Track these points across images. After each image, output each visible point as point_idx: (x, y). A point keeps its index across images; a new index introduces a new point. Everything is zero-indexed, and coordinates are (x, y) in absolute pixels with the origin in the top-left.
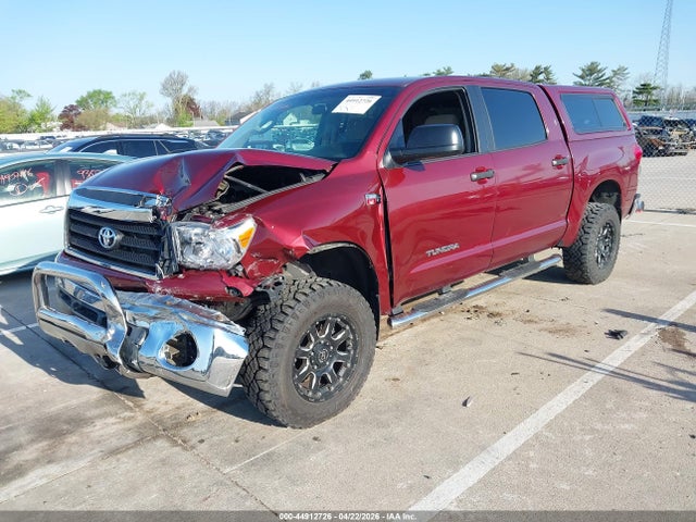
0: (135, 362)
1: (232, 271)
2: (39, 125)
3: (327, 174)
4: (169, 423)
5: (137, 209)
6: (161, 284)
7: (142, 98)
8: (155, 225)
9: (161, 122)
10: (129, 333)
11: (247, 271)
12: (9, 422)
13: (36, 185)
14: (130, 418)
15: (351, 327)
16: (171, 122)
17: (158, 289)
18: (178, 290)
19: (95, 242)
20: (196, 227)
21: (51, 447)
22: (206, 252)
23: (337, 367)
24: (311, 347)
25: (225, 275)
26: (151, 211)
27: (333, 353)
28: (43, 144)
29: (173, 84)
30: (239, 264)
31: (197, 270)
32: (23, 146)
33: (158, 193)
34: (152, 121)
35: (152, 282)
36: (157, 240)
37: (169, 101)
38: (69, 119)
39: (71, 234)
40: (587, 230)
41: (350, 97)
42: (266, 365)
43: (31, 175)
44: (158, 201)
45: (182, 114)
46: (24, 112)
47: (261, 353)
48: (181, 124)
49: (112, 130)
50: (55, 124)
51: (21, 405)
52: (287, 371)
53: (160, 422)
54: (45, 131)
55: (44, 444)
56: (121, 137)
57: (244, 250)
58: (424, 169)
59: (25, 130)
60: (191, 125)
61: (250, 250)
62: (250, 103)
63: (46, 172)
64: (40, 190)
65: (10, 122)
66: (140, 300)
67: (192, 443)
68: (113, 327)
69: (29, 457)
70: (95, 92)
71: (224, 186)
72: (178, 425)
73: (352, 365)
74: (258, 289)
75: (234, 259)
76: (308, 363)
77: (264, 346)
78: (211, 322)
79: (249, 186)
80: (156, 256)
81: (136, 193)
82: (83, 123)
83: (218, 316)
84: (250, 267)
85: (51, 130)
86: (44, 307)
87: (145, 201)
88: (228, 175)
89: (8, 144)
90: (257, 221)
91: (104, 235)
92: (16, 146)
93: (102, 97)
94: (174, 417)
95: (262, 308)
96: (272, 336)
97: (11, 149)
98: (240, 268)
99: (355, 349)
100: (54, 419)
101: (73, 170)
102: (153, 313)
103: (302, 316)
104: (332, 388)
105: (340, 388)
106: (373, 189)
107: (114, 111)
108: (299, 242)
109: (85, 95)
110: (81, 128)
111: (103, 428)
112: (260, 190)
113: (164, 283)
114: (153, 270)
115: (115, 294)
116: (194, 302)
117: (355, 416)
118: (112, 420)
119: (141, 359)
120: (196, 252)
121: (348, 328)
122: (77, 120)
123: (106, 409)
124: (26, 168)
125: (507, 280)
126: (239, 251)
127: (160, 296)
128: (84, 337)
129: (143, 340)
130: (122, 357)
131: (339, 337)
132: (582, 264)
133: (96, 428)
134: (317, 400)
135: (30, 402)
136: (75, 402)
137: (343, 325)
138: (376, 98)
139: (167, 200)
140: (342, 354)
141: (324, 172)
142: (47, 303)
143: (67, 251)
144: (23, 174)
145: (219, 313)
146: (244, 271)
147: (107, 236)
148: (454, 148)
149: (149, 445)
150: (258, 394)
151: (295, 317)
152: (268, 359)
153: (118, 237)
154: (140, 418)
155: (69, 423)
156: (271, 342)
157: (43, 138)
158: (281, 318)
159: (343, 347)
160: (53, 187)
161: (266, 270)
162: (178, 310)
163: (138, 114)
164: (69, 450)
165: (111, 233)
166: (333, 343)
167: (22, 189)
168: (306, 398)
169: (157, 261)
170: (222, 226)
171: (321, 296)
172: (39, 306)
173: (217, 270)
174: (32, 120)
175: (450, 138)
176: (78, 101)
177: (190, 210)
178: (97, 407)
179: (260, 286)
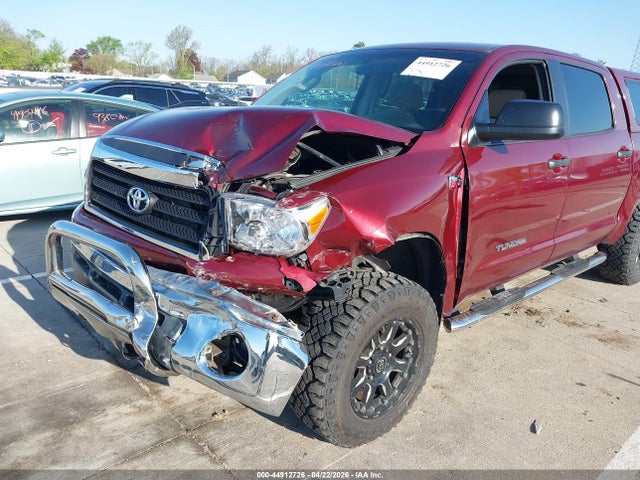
0: (166, 361)
1: (294, 260)
2: (51, 65)
3: (406, 149)
4: (192, 421)
5: (179, 171)
6: (204, 266)
7: (148, 48)
8: (201, 192)
9: (164, 72)
10: (161, 322)
11: (312, 262)
12: (8, 399)
13: (50, 124)
14: (147, 409)
15: (414, 332)
16: (172, 73)
17: (201, 272)
18: (225, 275)
19: (123, 202)
20: (255, 202)
21: (56, 440)
22: (263, 232)
23: (393, 376)
24: (371, 354)
25: (284, 264)
26: (197, 174)
27: (391, 361)
28: (54, 83)
29: (178, 38)
30: (304, 252)
31: (250, 253)
32: (35, 84)
33: (207, 154)
34: (156, 70)
35: (193, 262)
36: (203, 211)
37: (173, 53)
38: (79, 61)
39: (94, 189)
40: (632, 228)
41: (421, 59)
42: (324, 377)
43: (46, 113)
44: (206, 163)
45: (184, 67)
46: (38, 51)
47: (318, 362)
48: (183, 76)
49: (118, 75)
50: (65, 65)
51: (23, 376)
52: (346, 386)
53: (182, 417)
54: (55, 71)
55: (48, 434)
56: (134, 83)
57: (312, 237)
58: (506, 152)
59: (36, 68)
60: (192, 78)
61: (319, 237)
62: (247, 62)
63: (60, 112)
64: (54, 130)
65: (23, 59)
66: (177, 283)
67: (220, 453)
68: (141, 311)
69: (29, 453)
70: (105, 38)
71: (295, 154)
72: (202, 425)
73: (410, 376)
74: (323, 285)
75: (299, 246)
76: (365, 373)
77: (322, 354)
78: (267, 323)
79: (322, 156)
80: (200, 230)
81: (180, 151)
82: (91, 67)
83: (274, 316)
84: (316, 257)
85: (61, 71)
86: (57, 271)
87: (189, 161)
88: (303, 141)
89: (21, 81)
90: (332, 202)
91: (134, 197)
92: (28, 83)
93: (110, 44)
94: (197, 413)
95: (319, 303)
96: (334, 343)
97: (24, 86)
98: (304, 258)
99: (415, 358)
100: (58, 400)
101: (89, 113)
102: (192, 302)
103: (369, 321)
104: (386, 402)
105: (394, 400)
106: (454, 171)
107: (120, 58)
108: (379, 233)
109: (95, 40)
110: (89, 71)
111: (115, 419)
112: (332, 162)
113: (209, 266)
114: (196, 248)
115: (147, 271)
116: (244, 292)
117: (408, 435)
118: (125, 409)
119: (174, 357)
120: (251, 233)
121: (410, 332)
122: (85, 64)
123: (118, 392)
124: (41, 106)
125: (559, 279)
126: (306, 237)
127: (202, 281)
128: (105, 319)
129: (178, 334)
130: (150, 351)
131: (400, 343)
132: (622, 263)
133: (109, 418)
134: (371, 417)
135: (32, 374)
136: (83, 379)
137: (405, 329)
138: (455, 64)
139: (219, 163)
140: (401, 362)
141: (401, 144)
142: (61, 267)
143: (86, 208)
144: (37, 111)
145: (274, 311)
146: (308, 261)
147: (137, 197)
148: (553, 130)
149: (170, 451)
150: (307, 409)
151: (362, 321)
152: (326, 371)
153: (150, 201)
154: (158, 410)
155: (77, 408)
156: (331, 350)
157: (53, 77)
158: (345, 320)
159: (401, 355)
160: (67, 127)
161: (335, 261)
162: (227, 303)
163: (143, 64)
164: (77, 447)
165: (143, 195)
166: (392, 350)
167: (36, 127)
168: (360, 414)
169: (200, 237)
170: (291, 205)
171: (392, 296)
172: (53, 270)
173: (274, 257)
174: (46, 60)
175: (549, 119)
176: (88, 46)
177: (248, 180)
178: (108, 389)
179: (325, 281)
